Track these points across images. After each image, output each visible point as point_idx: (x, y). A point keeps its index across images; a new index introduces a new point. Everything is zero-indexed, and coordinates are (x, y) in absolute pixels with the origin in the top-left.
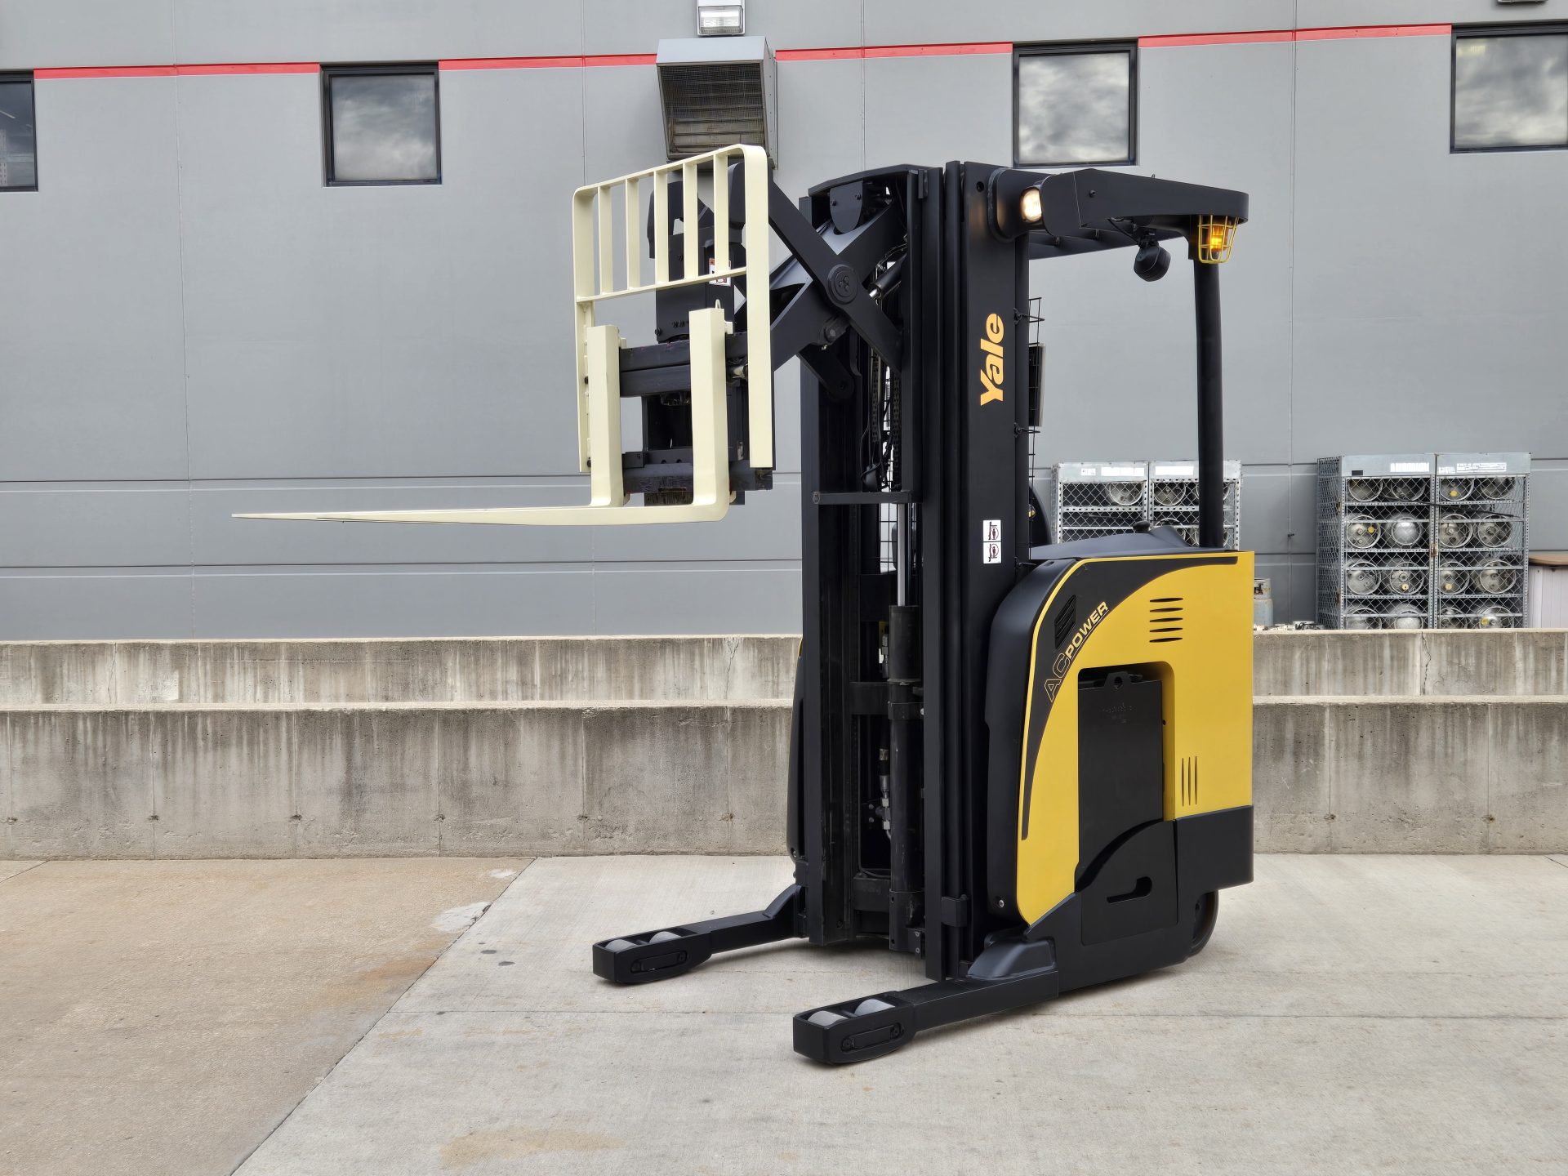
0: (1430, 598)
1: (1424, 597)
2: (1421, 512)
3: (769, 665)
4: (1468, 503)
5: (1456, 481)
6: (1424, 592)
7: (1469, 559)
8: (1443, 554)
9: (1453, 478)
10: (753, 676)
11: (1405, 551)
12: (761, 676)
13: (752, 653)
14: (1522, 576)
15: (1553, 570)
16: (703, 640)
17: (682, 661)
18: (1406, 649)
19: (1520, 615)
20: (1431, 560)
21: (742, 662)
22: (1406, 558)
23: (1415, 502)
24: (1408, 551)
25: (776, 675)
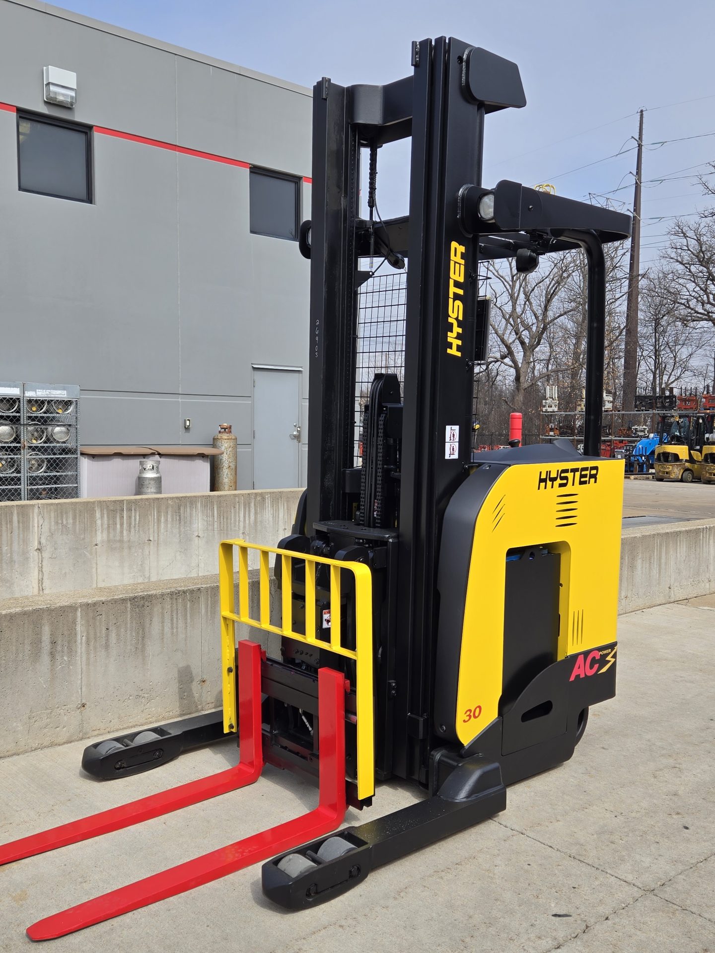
0: (22, 476)
1: (19, 475)
2: (14, 421)
4: (44, 415)
5: (36, 401)
6: (19, 472)
7: (46, 450)
8: (30, 447)
9: (35, 399)
11: (5, 445)
14: (77, 461)
15: (94, 457)
18: (27, 515)
19: (76, 485)
20: (22, 451)
22: (7, 450)
23: (10, 413)
24: (8, 445)
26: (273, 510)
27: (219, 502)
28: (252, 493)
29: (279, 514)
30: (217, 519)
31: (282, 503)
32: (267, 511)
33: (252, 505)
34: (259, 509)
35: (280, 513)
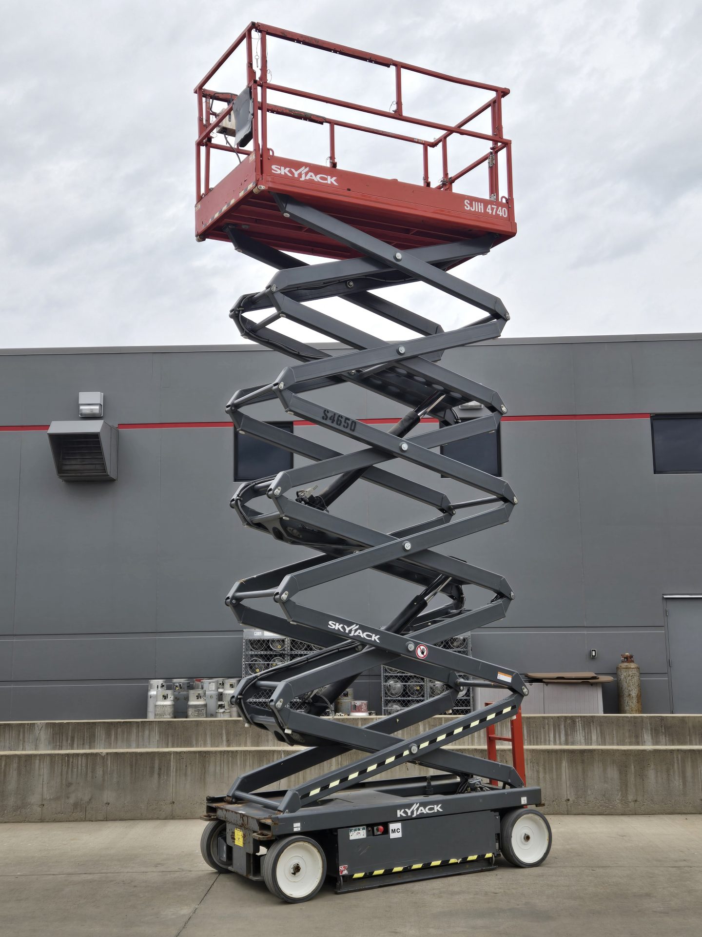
1: (422, 698)
3: (58, 736)
6: (423, 696)
10: (49, 743)
12: (53, 742)
13: (49, 729)
16: (25, 724)
17: (13, 735)
19: (469, 708)
21: (44, 736)
22: (413, 679)
25: (61, 742)
26: (585, 732)
27: (528, 723)
28: (562, 716)
29: (591, 737)
30: (527, 736)
31: (595, 728)
32: (578, 734)
33: (562, 727)
34: (569, 732)
35: (592, 734)
